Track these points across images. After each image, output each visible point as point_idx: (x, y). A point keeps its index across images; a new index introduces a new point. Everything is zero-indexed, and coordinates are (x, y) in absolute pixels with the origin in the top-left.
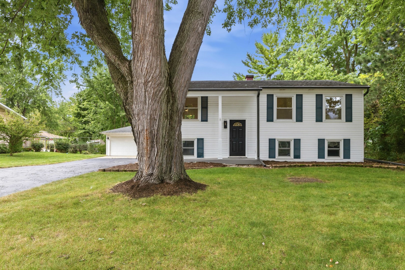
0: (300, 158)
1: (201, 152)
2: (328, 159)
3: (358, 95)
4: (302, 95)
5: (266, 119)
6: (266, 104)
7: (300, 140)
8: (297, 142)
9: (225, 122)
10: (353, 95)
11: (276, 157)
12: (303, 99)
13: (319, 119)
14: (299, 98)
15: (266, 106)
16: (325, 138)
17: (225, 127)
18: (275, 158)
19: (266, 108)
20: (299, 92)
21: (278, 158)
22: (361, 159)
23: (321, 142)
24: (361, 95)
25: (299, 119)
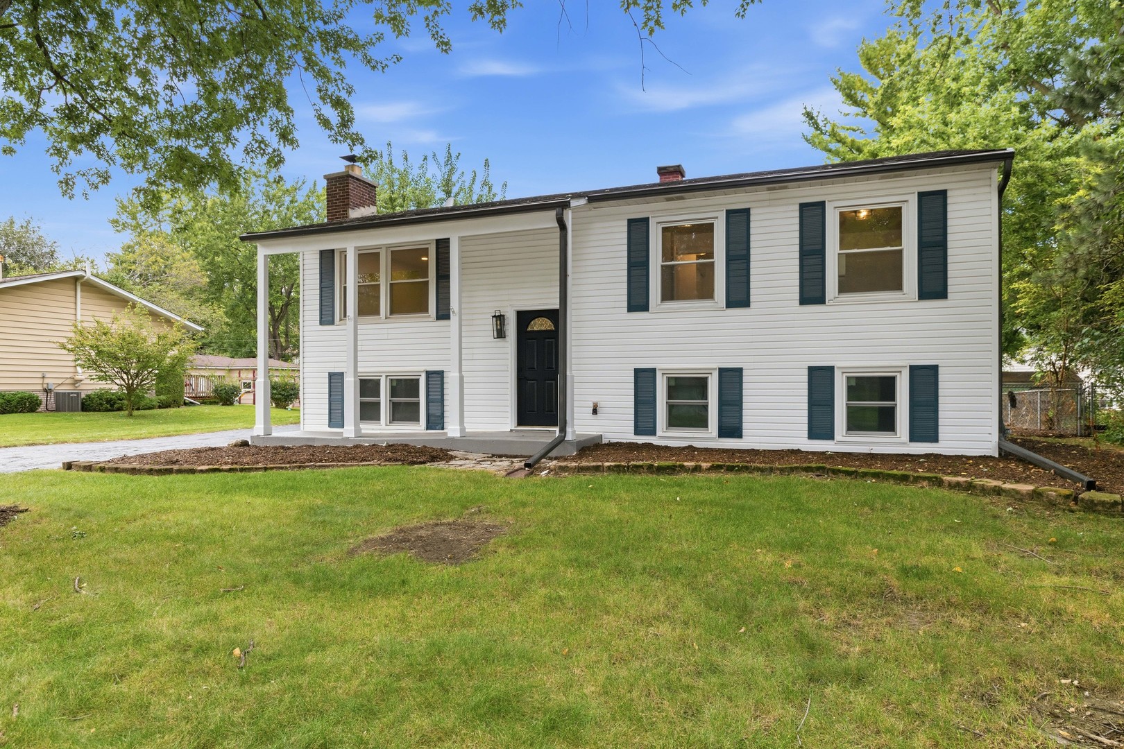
0: (740, 436)
1: (435, 410)
2: (845, 441)
3: (971, 191)
4: (747, 212)
5: (625, 304)
6: (626, 254)
7: (739, 371)
8: (732, 379)
9: (500, 319)
10: (949, 194)
11: (659, 433)
12: (752, 225)
13: (812, 293)
14: (739, 220)
15: (626, 260)
16: (836, 364)
17: (501, 334)
18: (653, 433)
19: (626, 266)
20: (737, 200)
21: (666, 436)
22: (989, 445)
23: (820, 378)
24: (987, 189)
25: (739, 297)
